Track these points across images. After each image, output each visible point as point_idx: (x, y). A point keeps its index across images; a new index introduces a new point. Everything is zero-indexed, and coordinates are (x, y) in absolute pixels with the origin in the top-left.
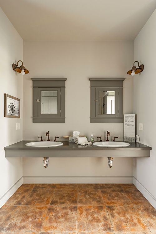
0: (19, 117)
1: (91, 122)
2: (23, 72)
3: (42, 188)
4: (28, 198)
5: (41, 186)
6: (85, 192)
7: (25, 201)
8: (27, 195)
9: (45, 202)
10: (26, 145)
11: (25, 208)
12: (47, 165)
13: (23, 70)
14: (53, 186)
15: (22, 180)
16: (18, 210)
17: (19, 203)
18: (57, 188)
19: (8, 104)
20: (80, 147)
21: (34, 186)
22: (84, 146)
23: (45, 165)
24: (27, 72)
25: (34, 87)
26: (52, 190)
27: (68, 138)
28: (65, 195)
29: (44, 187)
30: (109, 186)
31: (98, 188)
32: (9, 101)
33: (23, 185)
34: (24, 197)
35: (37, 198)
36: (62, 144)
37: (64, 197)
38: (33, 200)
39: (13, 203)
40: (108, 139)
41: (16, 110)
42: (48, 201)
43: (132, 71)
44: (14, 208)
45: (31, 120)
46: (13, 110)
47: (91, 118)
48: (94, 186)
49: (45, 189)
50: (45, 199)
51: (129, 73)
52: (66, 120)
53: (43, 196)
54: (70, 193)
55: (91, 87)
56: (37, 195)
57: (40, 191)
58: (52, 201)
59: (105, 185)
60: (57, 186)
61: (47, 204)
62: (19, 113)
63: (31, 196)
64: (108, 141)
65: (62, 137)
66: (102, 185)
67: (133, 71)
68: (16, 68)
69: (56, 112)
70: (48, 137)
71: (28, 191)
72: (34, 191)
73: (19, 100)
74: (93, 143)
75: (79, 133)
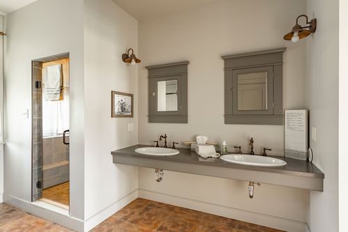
0: (132, 116)
1: (226, 123)
2: (133, 62)
3: (158, 207)
4: (136, 216)
5: (156, 204)
6: (209, 227)
7: (131, 219)
8: (137, 211)
9: (153, 225)
10: (136, 151)
11: (129, 225)
12: (161, 179)
13: (133, 60)
14: (171, 208)
15: (137, 192)
16: (121, 225)
17: (126, 218)
18: (176, 212)
19: (116, 102)
20: (200, 159)
21: (149, 203)
22: (205, 159)
23: (157, 178)
24: (137, 61)
25: (149, 77)
26: (167, 212)
27: (190, 145)
28: (180, 223)
29: (160, 208)
30: (253, 228)
31: (234, 227)
32: (117, 98)
33: (138, 199)
34: (133, 213)
35: (146, 218)
36: (178, 152)
37: (179, 225)
38: (141, 219)
39: (119, 217)
40: (252, 151)
41: (128, 107)
42: (156, 225)
43: (293, 33)
44: (118, 222)
45: (146, 119)
46: (123, 109)
47: (226, 116)
48: (229, 221)
49: (159, 210)
50: (155, 222)
51: (288, 37)
52: (189, 119)
53: (153, 218)
54: (188, 222)
55: (226, 69)
56: (147, 214)
57: (153, 211)
58: (161, 226)
59: (247, 226)
60: (176, 210)
61: (154, 228)
62: (132, 111)
63: (141, 214)
64: (254, 154)
65: (183, 144)
66: (243, 224)
67: (296, 34)
68: (126, 58)
69: (175, 109)
70: (166, 143)
71: (140, 207)
72: (147, 209)
73: (132, 96)
74: (221, 155)
75: (206, 139)
